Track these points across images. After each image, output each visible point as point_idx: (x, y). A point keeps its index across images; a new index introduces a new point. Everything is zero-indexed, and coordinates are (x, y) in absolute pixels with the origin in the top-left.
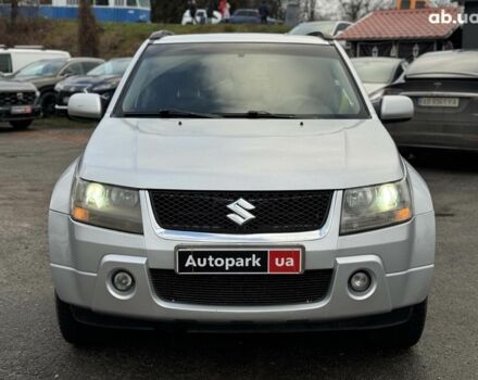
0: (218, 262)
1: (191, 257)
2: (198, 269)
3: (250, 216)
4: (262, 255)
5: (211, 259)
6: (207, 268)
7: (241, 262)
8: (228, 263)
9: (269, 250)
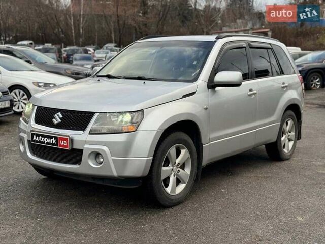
0: (43, 140)
1: (35, 136)
2: (37, 142)
3: (60, 121)
4: (56, 138)
5: (41, 138)
6: (39, 142)
7: (50, 141)
8: (46, 140)
9: (58, 136)
